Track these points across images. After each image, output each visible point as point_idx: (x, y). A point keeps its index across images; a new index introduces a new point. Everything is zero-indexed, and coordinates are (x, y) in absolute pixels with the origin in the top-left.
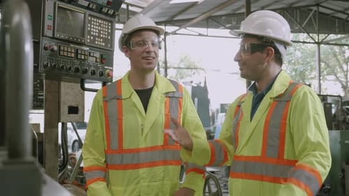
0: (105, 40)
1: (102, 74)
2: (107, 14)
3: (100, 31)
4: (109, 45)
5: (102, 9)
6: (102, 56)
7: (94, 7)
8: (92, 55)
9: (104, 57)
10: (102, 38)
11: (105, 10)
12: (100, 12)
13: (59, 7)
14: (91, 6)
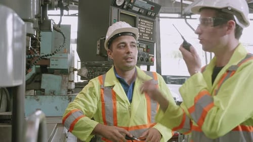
0: (150, 35)
1: (147, 60)
2: (150, 16)
3: (146, 28)
4: (152, 39)
5: (147, 12)
6: (147, 46)
7: (143, 12)
8: (141, 46)
9: (149, 47)
10: (147, 34)
11: (149, 13)
12: (146, 15)
13: (121, 13)
14: (140, 11)
